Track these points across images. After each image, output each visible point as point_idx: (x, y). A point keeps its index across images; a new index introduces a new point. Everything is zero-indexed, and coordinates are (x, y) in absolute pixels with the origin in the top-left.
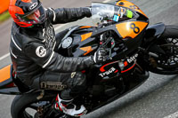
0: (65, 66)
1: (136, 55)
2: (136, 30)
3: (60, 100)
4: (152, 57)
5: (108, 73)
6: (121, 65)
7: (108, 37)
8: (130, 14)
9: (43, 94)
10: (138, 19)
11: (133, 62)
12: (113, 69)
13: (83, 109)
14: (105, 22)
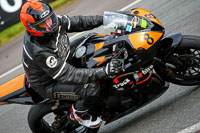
0: (76, 78)
1: (151, 67)
2: (150, 41)
3: (74, 111)
4: (169, 67)
5: (122, 85)
6: (136, 77)
7: (121, 48)
8: (144, 24)
9: (57, 104)
10: (153, 29)
11: (148, 74)
12: (128, 81)
13: (99, 120)
14: (119, 32)
